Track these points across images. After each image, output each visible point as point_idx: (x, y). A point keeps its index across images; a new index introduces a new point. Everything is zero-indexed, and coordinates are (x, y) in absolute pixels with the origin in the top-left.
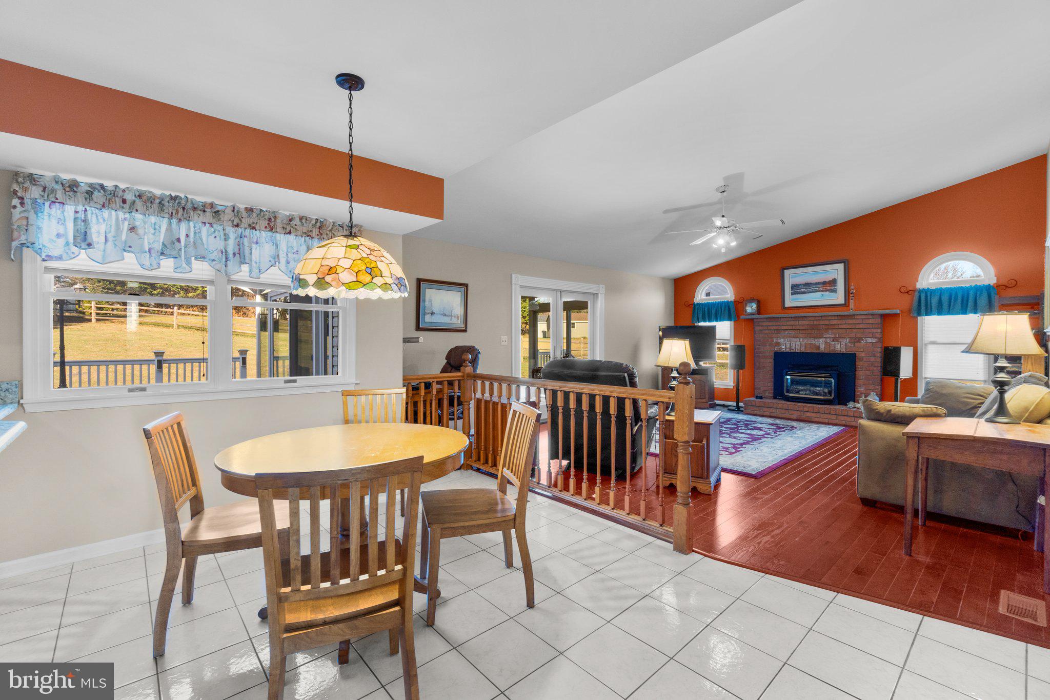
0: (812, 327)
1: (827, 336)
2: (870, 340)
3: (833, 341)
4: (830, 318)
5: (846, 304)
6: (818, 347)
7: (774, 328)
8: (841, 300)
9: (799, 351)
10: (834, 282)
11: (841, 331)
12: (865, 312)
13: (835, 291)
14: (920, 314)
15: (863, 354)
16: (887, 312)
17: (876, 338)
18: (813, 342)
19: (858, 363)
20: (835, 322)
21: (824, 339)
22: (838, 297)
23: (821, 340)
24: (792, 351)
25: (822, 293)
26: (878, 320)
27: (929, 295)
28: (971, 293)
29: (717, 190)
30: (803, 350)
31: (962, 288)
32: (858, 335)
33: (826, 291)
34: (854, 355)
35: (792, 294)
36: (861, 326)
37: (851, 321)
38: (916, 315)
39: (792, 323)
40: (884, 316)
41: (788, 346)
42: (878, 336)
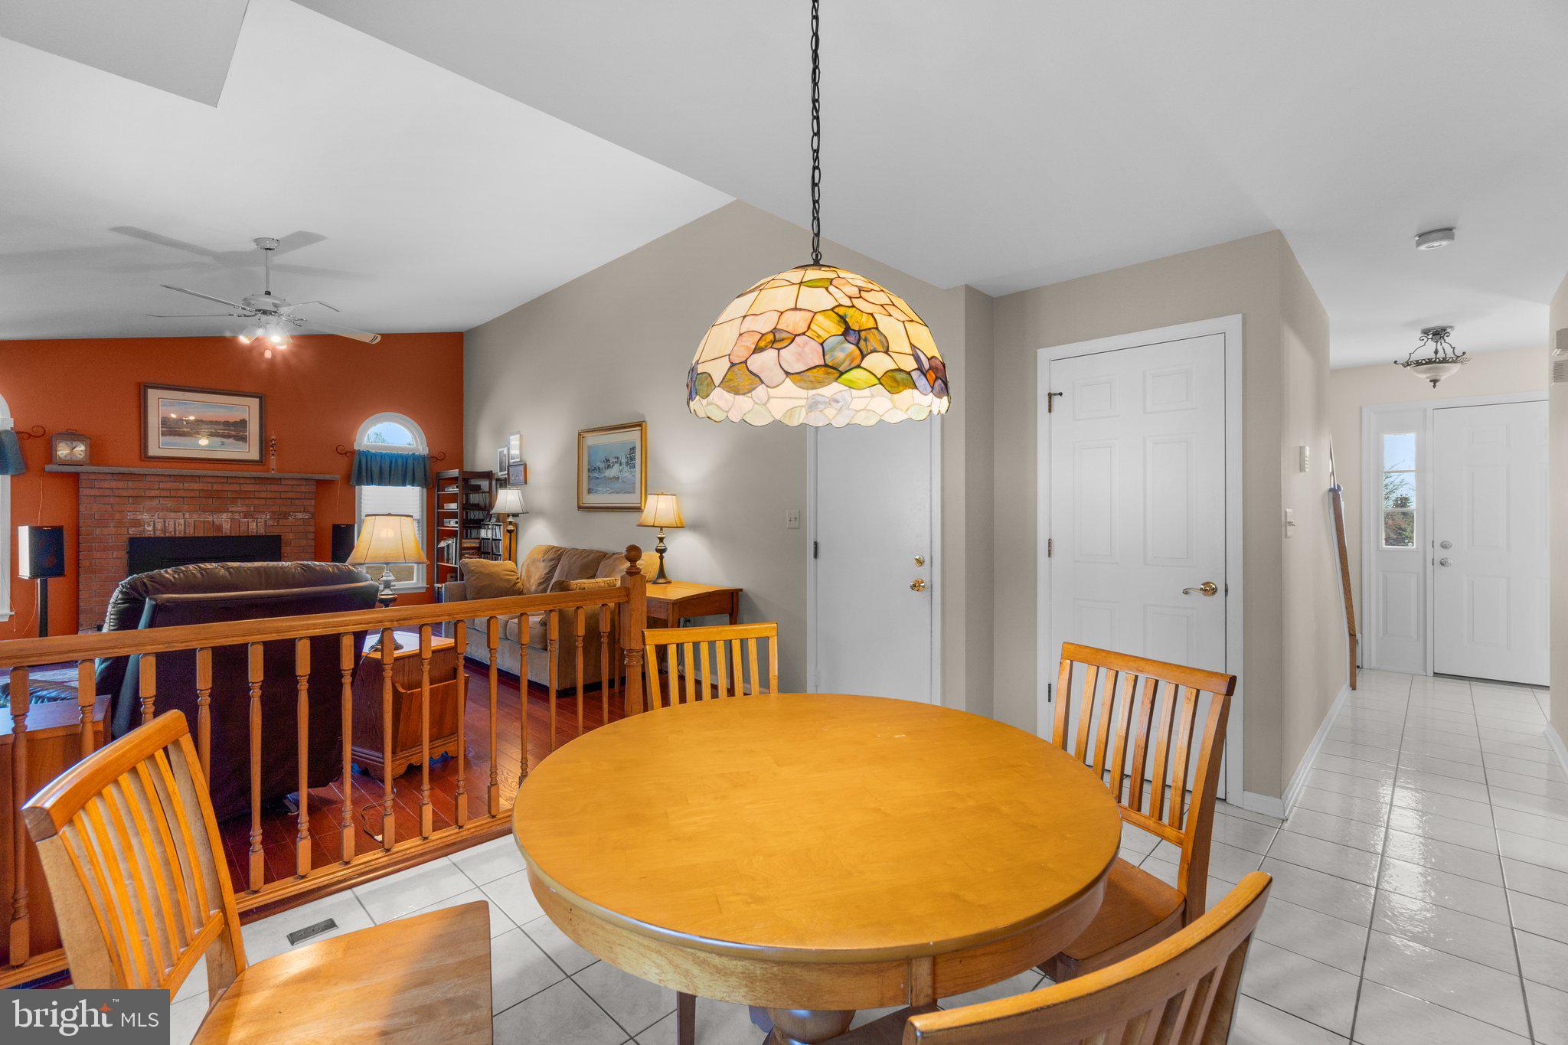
0: (209, 495)
1: (233, 509)
2: (300, 516)
3: (245, 517)
4: (242, 481)
5: (261, 462)
6: (219, 528)
7: (131, 493)
8: (254, 455)
9: (182, 535)
10: (243, 423)
11: (257, 502)
12: (299, 476)
13: (244, 439)
14: (360, 482)
15: (291, 536)
16: (327, 477)
17: (308, 512)
18: (210, 519)
19: (283, 549)
20: (250, 488)
21: (230, 514)
22: (250, 451)
23: (224, 516)
24: (167, 535)
25: (223, 440)
26: (313, 488)
27: (369, 458)
28: (410, 462)
30: (190, 532)
31: (402, 456)
32: (284, 509)
33: (229, 436)
34: (279, 537)
35: (164, 434)
36: (290, 495)
37: (275, 488)
38: (355, 483)
39: (169, 485)
40: (320, 483)
41: (159, 526)
42: (312, 510)
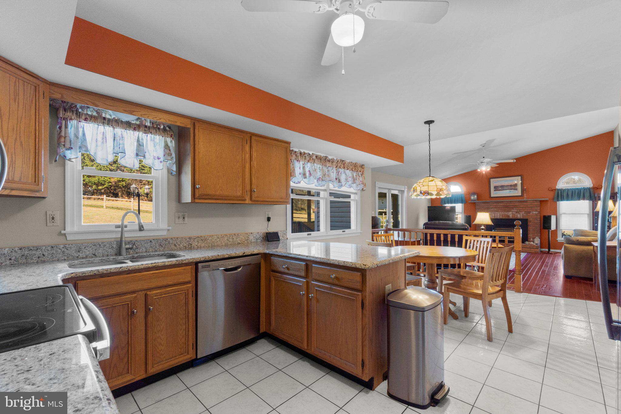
0: (506, 207)
1: (513, 211)
2: (534, 212)
3: (516, 213)
4: (515, 202)
5: (522, 196)
6: (509, 216)
7: (486, 207)
8: (520, 194)
9: (499, 218)
10: (516, 185)
11: (521, 208)
12: (532, 200)
13: (516, 189)
14: (558, 200)
15: (531, 219)
16: (543, 199)
17: (537, 211)
18: (506, 214)
19: (528, 223)
20: (518, 204)
21: (512, 212)
22: (518, 193)
23: (510, 213)
24: (495, 218)
25: (510, 190)
26: (539, 203)
27: (562, 191)
28: (582, 191)
29: (481, 145)
30: (501, 217)
31: (578, 189)
32: (528, 210)
33: (512, 189)
34: (527, 219)
35: (495, 191)
36: (530, 206)
37: (525, 204)
38: (556, 201)
39: (495, 204)
40: (541, 201)
41: (493, 216)
42: (539, 210)
